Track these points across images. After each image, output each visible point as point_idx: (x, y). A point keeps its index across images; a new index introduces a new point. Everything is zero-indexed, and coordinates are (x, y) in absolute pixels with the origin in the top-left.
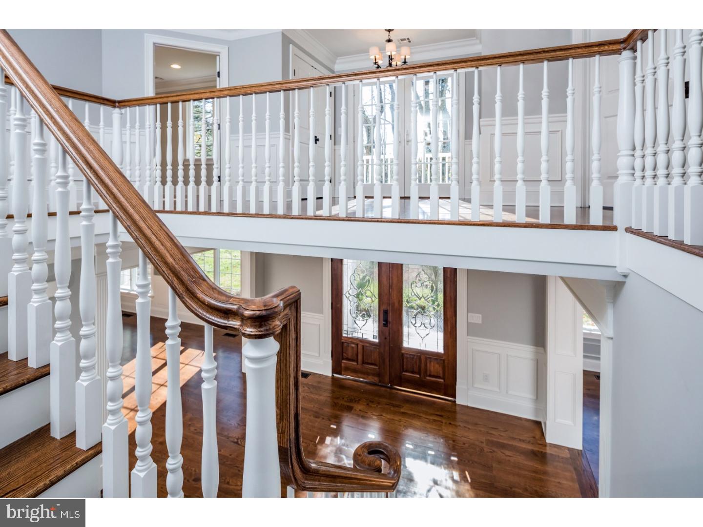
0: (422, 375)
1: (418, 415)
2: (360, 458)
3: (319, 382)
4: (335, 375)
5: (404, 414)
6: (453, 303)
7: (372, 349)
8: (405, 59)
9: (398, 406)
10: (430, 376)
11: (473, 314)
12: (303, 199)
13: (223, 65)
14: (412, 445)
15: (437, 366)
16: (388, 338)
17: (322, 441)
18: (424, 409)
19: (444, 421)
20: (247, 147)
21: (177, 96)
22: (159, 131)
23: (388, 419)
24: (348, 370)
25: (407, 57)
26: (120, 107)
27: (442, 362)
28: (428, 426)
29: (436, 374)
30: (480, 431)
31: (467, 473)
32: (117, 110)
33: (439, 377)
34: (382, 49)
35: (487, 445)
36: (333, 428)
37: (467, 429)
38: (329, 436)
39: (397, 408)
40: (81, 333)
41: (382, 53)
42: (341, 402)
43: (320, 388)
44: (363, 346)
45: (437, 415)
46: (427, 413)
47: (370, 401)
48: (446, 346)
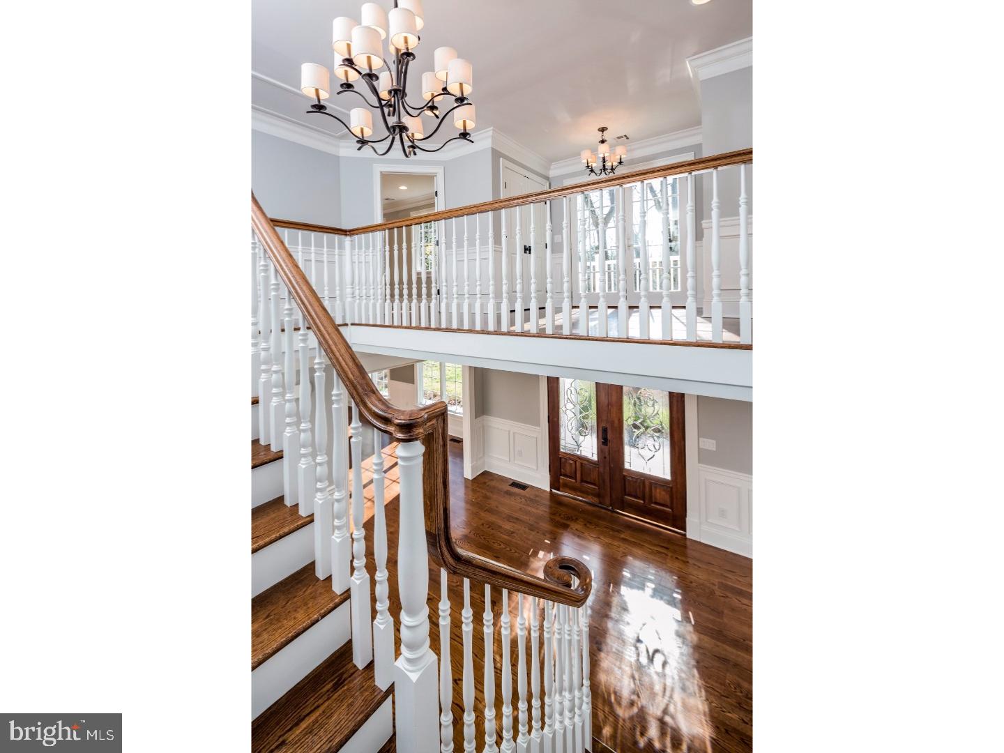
0: (647, 501)
1: (639, 544)
2: (550, 570)
3: (537, 496)
4: (553, 491)
5: (624, 540)
6: (681, 426)
7: (591, 467)
8: (621, 159)
9: (618, 531)
10: (656, 503)
11: (705, 440)
12: (525, 310)
13: (439, 185)
14: (630, 573)
15: (663, 493)
16: (608, 457)
17: (535, 554)
18: (648, 539)
19: (670, 554)
20: (460, 261)
21: (393, 223)
22: (387, 254)
23: (606, 543)
24: (566, 487)
25: (622, 157)
26: (350, 235)
27: (669, 489)
28: (650, 556)
29: (662, 502)
30: (713, 571)
31: (690, 613)
32: (348, 238)
33: (666, 506)
34: (594, 151)
35: (719, 588)
36: (547, 544)
37: (697, 567)
38: (543, 550)
39: (616, 533)
40: (301, 428)
41: (594, 155)
42: (557, 518)
43: (537, 501)
44: (582, 463)
45: (663, 547)
46: (650, 543)
47: (588, 522)
48: (673, 472)
